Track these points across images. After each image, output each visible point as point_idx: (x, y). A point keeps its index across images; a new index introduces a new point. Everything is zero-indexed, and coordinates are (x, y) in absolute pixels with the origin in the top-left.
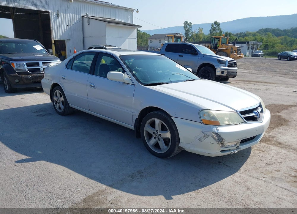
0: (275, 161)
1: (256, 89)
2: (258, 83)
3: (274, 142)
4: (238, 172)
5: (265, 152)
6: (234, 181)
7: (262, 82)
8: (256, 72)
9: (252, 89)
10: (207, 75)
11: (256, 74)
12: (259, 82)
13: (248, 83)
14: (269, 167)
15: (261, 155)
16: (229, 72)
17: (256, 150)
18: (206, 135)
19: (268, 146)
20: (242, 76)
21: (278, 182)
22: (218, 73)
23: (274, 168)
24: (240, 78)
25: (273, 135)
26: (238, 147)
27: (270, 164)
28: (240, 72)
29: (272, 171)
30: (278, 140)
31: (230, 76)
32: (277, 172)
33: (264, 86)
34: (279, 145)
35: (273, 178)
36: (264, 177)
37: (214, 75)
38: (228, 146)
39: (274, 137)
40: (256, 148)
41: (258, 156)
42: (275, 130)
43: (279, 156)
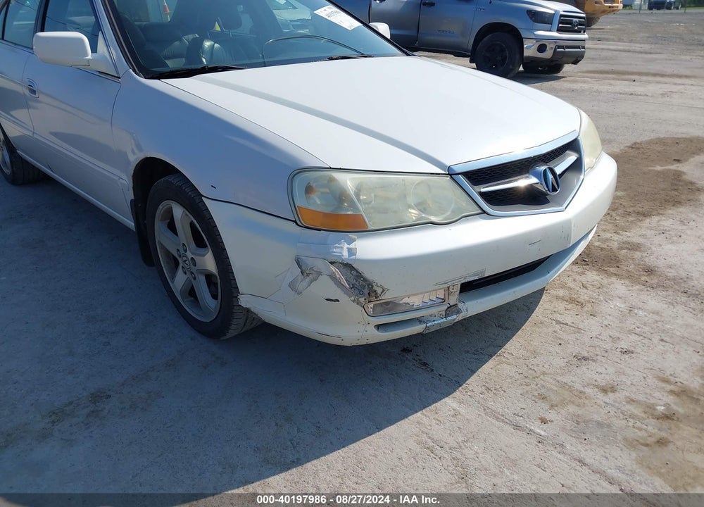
0: (608, 347)
1: (632, 94)
2: (644, 78)
3: (631, 268)
4: (457, 394)
5: (588, 308)
6: (424, 437)
7: (655, 75)
8: (647, 47)
9: (621, 94)
10: (499, 58)
11: (646, 53)
12: (647, 74)
13: (614, 79)
14: (578, 370)
15: (569, 320)
16: (559, 47)
17: (558, 298)
18: (311, 268)
19: (605, 281)
20: (606, 58)
21: (591, 443)
22: (530, 50)
23: (597, 377)
24: (597, 65)
25: (636, 240)
26: (455, 305)
27: (586, 359)
28: (602, 49)
29: (586, 390)
30: (647, 260)
31: (564, 59)
32: (600, 396)
33: (660, 86)
34: (643, 278)
35: (578, 423)
36: (544, 421)
37: (518, 56)
38: (407, 308)
39: (635, 247)
40: (561, 292)
41: (558, 322)
42: (648, 221)
43: (630, 323)
